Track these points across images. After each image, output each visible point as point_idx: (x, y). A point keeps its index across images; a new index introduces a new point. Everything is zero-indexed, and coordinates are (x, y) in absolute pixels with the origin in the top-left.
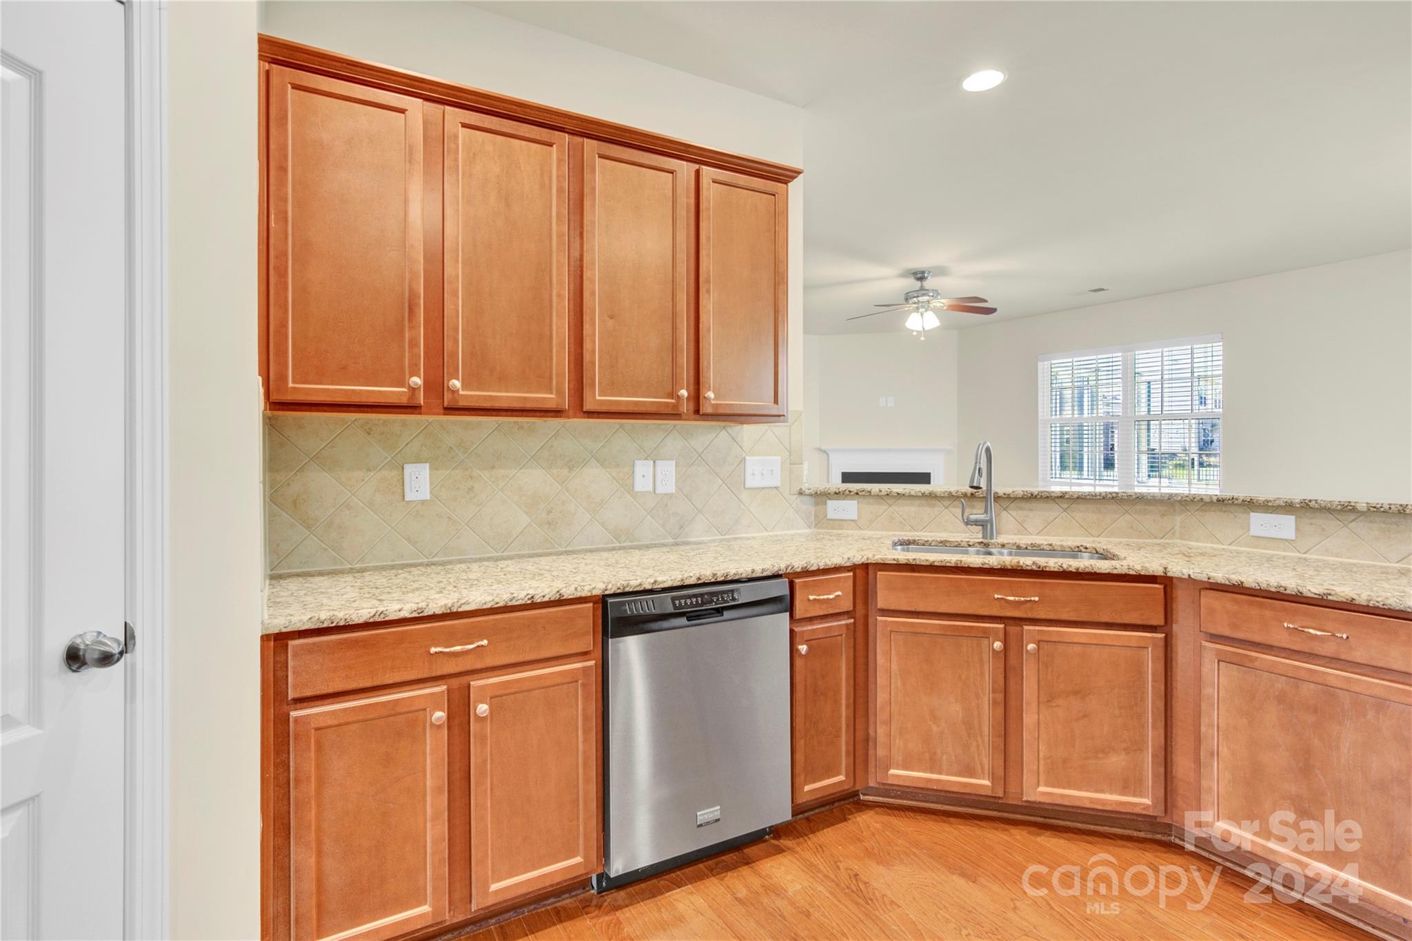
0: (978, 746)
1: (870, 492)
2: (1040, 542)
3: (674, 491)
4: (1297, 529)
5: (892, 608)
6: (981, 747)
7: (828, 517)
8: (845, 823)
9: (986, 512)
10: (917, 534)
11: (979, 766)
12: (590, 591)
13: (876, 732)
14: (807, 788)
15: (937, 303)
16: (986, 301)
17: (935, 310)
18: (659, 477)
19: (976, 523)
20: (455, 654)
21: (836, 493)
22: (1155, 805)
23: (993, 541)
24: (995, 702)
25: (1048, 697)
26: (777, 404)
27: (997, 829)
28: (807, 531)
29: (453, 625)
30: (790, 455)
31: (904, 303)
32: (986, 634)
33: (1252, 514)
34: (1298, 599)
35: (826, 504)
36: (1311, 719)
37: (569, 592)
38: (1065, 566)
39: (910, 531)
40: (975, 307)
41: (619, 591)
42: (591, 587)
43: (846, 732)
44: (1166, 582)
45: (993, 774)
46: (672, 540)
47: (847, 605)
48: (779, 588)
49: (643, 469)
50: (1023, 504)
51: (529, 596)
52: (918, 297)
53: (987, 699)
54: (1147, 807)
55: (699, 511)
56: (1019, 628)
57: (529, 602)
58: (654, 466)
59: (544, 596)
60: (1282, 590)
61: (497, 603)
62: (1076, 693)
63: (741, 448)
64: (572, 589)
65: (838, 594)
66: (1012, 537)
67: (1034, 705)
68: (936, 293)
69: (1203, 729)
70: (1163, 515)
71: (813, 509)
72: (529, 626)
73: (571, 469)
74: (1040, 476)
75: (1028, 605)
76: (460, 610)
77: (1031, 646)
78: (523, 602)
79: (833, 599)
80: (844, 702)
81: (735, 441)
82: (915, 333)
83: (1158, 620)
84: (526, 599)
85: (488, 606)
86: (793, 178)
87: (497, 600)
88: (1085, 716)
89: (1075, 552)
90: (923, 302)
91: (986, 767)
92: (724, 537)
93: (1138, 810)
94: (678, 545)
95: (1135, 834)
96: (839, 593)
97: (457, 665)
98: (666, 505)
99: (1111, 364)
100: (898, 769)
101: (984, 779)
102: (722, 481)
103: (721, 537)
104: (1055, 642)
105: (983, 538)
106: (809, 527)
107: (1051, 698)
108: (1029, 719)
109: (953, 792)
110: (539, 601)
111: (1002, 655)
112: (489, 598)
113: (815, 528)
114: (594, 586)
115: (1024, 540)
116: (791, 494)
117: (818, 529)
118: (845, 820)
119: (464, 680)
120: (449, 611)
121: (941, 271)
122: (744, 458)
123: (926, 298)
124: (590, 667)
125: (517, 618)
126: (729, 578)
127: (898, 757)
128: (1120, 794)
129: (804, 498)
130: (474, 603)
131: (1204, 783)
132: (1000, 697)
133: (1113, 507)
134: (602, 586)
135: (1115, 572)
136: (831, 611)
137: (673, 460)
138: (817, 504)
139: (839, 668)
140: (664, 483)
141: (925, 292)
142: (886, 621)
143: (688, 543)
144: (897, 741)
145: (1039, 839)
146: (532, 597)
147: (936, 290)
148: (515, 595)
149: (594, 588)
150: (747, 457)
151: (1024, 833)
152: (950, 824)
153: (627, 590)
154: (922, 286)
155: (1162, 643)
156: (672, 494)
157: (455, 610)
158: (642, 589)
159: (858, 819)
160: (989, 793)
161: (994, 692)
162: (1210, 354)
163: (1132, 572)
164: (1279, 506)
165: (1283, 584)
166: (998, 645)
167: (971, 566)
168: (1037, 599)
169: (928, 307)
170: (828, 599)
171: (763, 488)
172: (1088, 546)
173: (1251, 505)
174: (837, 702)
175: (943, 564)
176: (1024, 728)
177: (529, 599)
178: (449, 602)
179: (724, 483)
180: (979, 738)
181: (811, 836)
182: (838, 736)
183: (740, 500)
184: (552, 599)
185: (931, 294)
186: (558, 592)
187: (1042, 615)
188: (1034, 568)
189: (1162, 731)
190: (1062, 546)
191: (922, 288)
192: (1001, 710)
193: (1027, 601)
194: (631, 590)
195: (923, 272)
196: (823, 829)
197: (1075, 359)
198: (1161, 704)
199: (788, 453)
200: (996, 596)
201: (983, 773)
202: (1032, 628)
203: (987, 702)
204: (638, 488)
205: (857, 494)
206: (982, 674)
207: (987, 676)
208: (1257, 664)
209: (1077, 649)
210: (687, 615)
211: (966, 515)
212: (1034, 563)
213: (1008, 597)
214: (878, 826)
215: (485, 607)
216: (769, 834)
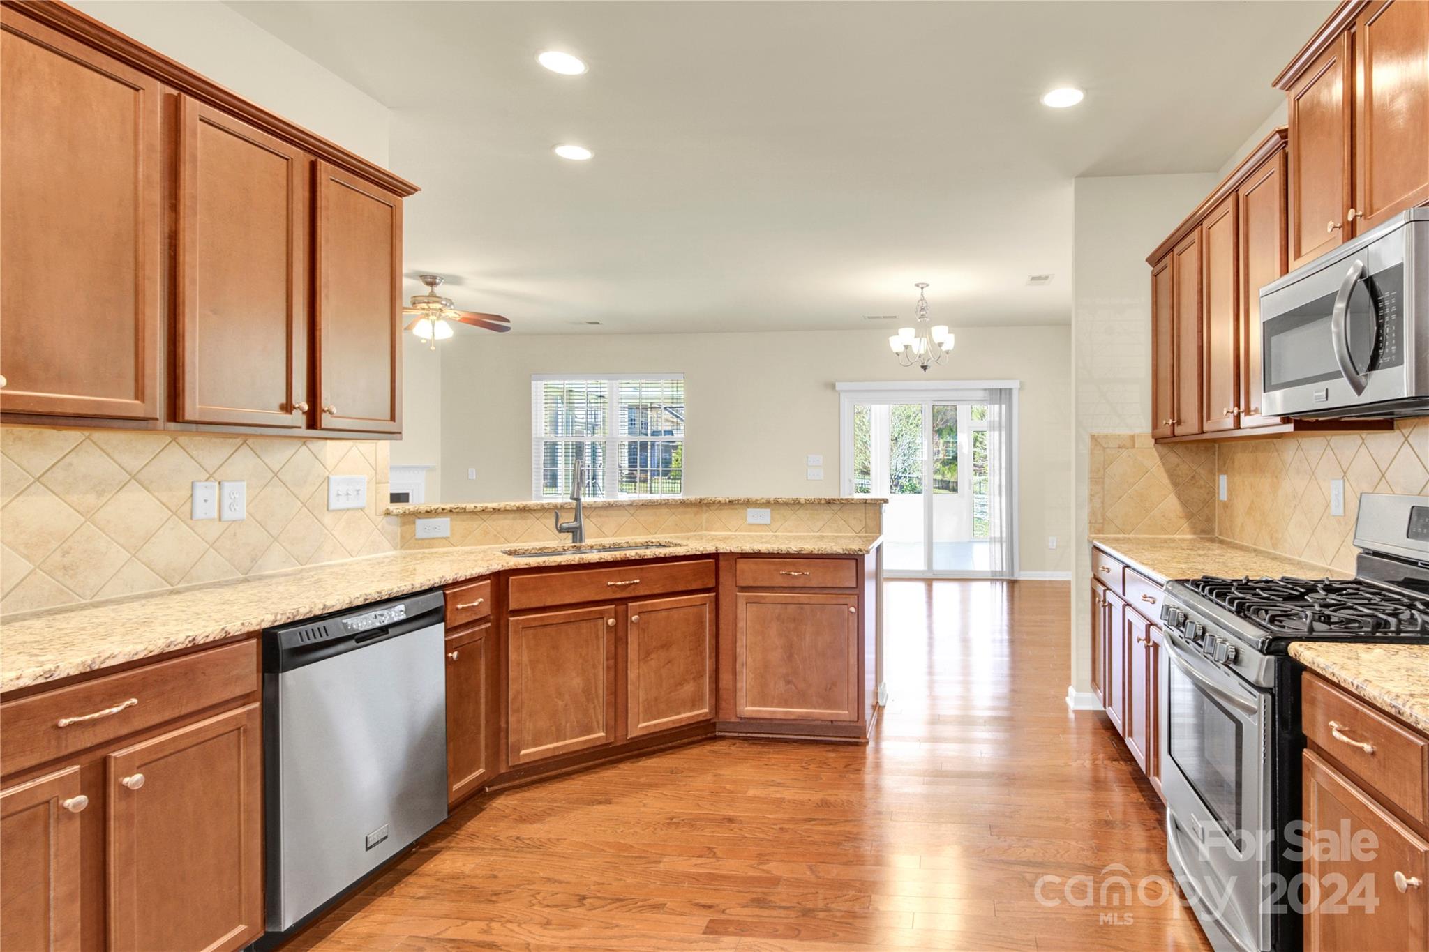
0: (595, 707)
1: (465, 509)
2: (619, 542)
3: (245, 517)
4: (772, 517)
5: (524, 607)
6: (597, 707)
7: (418, 536)
8: (484, 812)
9: (576, 520)
10: (512, 545)
11: (595, 723)
12: (259, 624)
13: (507, 722)
14: (455, 787)
15: (450, 313)
16: (508, 321)
17: (448, 319)
18: (226, 502)
19: (568, 530)
20: (94, 722)
21: (427, 512)
22: (710, 712)
23: (583, 544)
24: (608, 668)
25: (645, 655)
26: (394, 421)
27: (608, 769)
28: (393, 553)
29: (91, 687)
30: (376, 473)
31: (411, 306)
32: (601, 615)
33: (748, 510)
34: (788, 555)
35: (414, 523)
36: (792, 626)
37: (235, 628)
38: (657, 554)
39: (504, 543)
40: (493, 323)
41: (289, 621)
42: (259, 620)
43: (486, 727)
44: (716, 556)
45: (607, 725)
46: (242, 576)
47: (486, 611)
48: (435, 601)
49: (206, 494)
50: (604, 513)
51: (190, 639)
52: (428, 303)
53: (601, 667)
54: (706, 714)
55: (275, 539)
56: (624, 606)
57: (190, 645)
58: (220, 489)
59: (207, 637)
60: (780, 552)
61: (151, 652)
62: (662, 647)
63: (324, 466)
64: (238, 623)
65: (480, 602)
66: (593, 540)
67: (636, 663)
68: (450, 303)
69: (738, 650)
70: (695, 515)
71: (398, 530)
72: (186, 674)
73: (100, 494)
74: (534, 493)
75: (633, 586)
76: (103, 666)
77: (635, 618)
78: (183, 646)
79: (478, 606)
80: (483, 700)
81: (317, 458)
82: (423, 341)
83: (712, 584)
84: (187, 642)
85: (141, 656)
86: (409, 193)
87: (151, 648)
88: (669, 662)
89: (647, 545)
90: (435, 309)
91: (601, 722)
92: (304, 567)
93: (701, 718)
94: (248, 581)
95: (696, 738)
96: (481, 600)
97: (95, 735)
98: (235, 535)
99: (599, 390)
100: (528, 748)
101: (599, 732)
102: (302, 503)
103: (300, 567)
104: (650, 611)
105: (573, 542)
106: (395, 549)
107: (648, 654)
108: (632, 674)
109: (577, 751)
110: (202, 642)
111: (613, 630)
112: (140, 647)
113: (402, 547)
114: (262, 618)
115: (608, 541)
116: (376, 515)
117: (406, 549)
118: (483, 810)
119: (100, 754)
120: (88, 670)
121: (455, 280)
122: (328, 477)
123: (437, 306)
124: (254, 710)
125: (173, 666)
126: (393, 596)
127: (528, 738)
128: (691, 712)
129: (389, 518)
130: (121, 656)
131: (739, 685)
132: (612, 662)
133: (665, 510)
134: (271, 618)
135: (688, 554)
136: (475, 617)
137: (244, 481)
138: (403, 524)
139: (479, 670)
140: (233, 509)
141: (437, 299)
142: (518, 620)
143: (261, 578)
144: (527, 723)
145: (640, 764)
146: (194, 639)
147: (450, 300)
148: (172, 639)
149: (263, 621)
150: (331, 476)
151: (628, 764)
152: (573, 779)
153: (297, 618)
154: (432, 291)
155: (714, 599)
156: (243, 520)
157: (97, 667)
158: (312, 615)
159: (494, 805)
160: (604, 742)
161: (607, 660)
162: (675, 389)
163: (698, 553)
164: (763, 503)
165: (780, 547)
166: (611, 621)
167: (591, 561)
168: (638, 581)
169: (440, 315)
170: (473, 606)
171: (348, 510)
172: (654, 540)
173: (747, 503)
174: (478, 703)
175: (569, 563)
176: (629, 683)
177: (190, 642)
178: (88, 659)
179: (305, 506)
180: (596, 701)
181: (458, 832)
182: (479, 733)
183: (323, 525)
184: (217, 638)
185: (444, 303)
186: (223, 629)
187: (642, 593)
188: (637, 557)
189: (714, 660)
190: (635, 543)
191: (432, 295)
192: (612, 673)
193: (631, 584)
194: (301, 618)
195: (434, 278)
196: (466, 823)
197: (566, 382)
198: (714, 642)
199: (374, 472)
200: (609, 583)
201: (599, 727)
202: (634, 604)
203: (601, 670)
204: (199, 513)
205: (451, 511)
206: (598, 648)
207: (600, 651)
208: (767, 600)
209: (664, 614)
210: (356, 637)
211: (559, 525)
212: (637, 554)
213: (617, 582)
214: (516, 802)
215: (136, 658)
216: (415, 847)
